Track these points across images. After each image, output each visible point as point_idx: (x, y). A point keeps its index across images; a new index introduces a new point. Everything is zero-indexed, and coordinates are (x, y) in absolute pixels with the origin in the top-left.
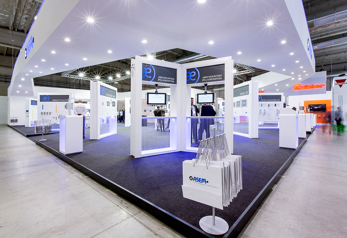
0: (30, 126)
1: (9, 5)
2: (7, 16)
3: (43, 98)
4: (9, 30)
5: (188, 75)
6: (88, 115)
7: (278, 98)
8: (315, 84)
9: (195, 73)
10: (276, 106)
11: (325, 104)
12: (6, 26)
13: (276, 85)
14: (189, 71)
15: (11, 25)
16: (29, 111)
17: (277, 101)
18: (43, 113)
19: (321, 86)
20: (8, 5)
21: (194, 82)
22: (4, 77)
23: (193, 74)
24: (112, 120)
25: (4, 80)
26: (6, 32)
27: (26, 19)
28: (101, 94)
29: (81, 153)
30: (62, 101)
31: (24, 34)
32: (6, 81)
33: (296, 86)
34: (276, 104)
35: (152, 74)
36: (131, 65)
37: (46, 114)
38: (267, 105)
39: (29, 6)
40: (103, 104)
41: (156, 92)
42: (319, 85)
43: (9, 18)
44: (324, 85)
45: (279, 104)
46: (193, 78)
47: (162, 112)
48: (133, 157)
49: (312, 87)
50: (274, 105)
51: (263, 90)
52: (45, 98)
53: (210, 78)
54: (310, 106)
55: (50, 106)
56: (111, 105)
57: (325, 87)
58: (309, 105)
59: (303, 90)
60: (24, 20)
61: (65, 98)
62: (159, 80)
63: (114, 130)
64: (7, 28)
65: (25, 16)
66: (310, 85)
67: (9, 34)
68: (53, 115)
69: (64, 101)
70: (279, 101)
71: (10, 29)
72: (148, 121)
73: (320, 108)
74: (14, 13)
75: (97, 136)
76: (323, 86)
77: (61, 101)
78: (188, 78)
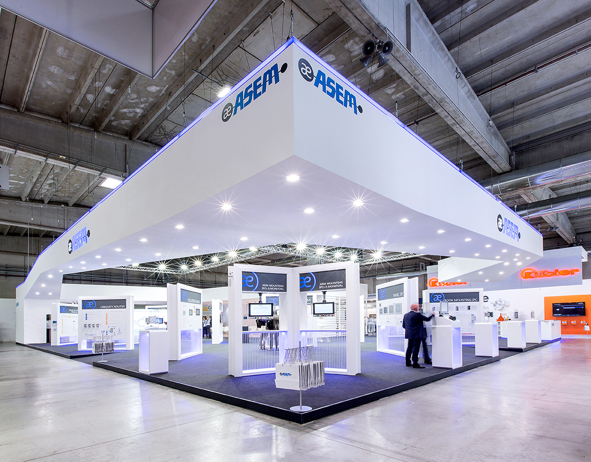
0: (59, 344)
1: (28, 170)
2: (22, 183)
3: (86, 304)
4: (21, 200)
5: (301, 280)
6: (151, 327)
7: (474, 296)
8: (561, 269)
9: (310, 278)
10: (469, 309)
11: (584, 303)
12: (18, 195)
13: (481, 273)
14: (303, 276)
15: (24, 195)
16: (57, 322)
17: (472, 301)
18: (87, 326)
19: (571, 272)
20: (26, 170)
21: (308, 289)
22: (4, 268)
23: (308, 279)
24: (196, 334)
25: (5, 274)
26: (17, 204)
27: (50, 185)
28: (181, 301)
29: (166, 373)
30: (115, 308)
31: (44, 205)
32: (7, 274)
33: (525, 271)
34: (469, 307)
35: (254, 283)
36: (229, 274)
37: (91, 326)
38: (455, 308)
39: (58, 169)
40: (184, 313)
41: (259, 302)
42: (569, 269)
43: (25, 185)
44: (578, 271)
45: (476, 307)
46: (307, 284)
47: (274, 322)
48: (232, 376)
49: (555, 273)
50: (466, 308)
51: (459, 281)
52: (90, 304)
53: (329, 285)
54: (555, 307)
55: (97, 315)
56: (194, 314)
57: (581, 272)
58: (553, 304)
59: (538, 279)
60: (47, 187)
61: (120, 303)
62: (263, 288)
63: (197, 349)
64: (19, 198)
65: (49, 182)
66: (553, 270)
67: (21, 206)
68: (101, 328)
69: (118, 308)
70: (475, 301)
71: (24, 199)
72: (251, 336)
73: (573, 309)
74: (34, 180)
75: (177, 356)
76: (575, 273)
77: (113, 308)
78: (301, 284)
